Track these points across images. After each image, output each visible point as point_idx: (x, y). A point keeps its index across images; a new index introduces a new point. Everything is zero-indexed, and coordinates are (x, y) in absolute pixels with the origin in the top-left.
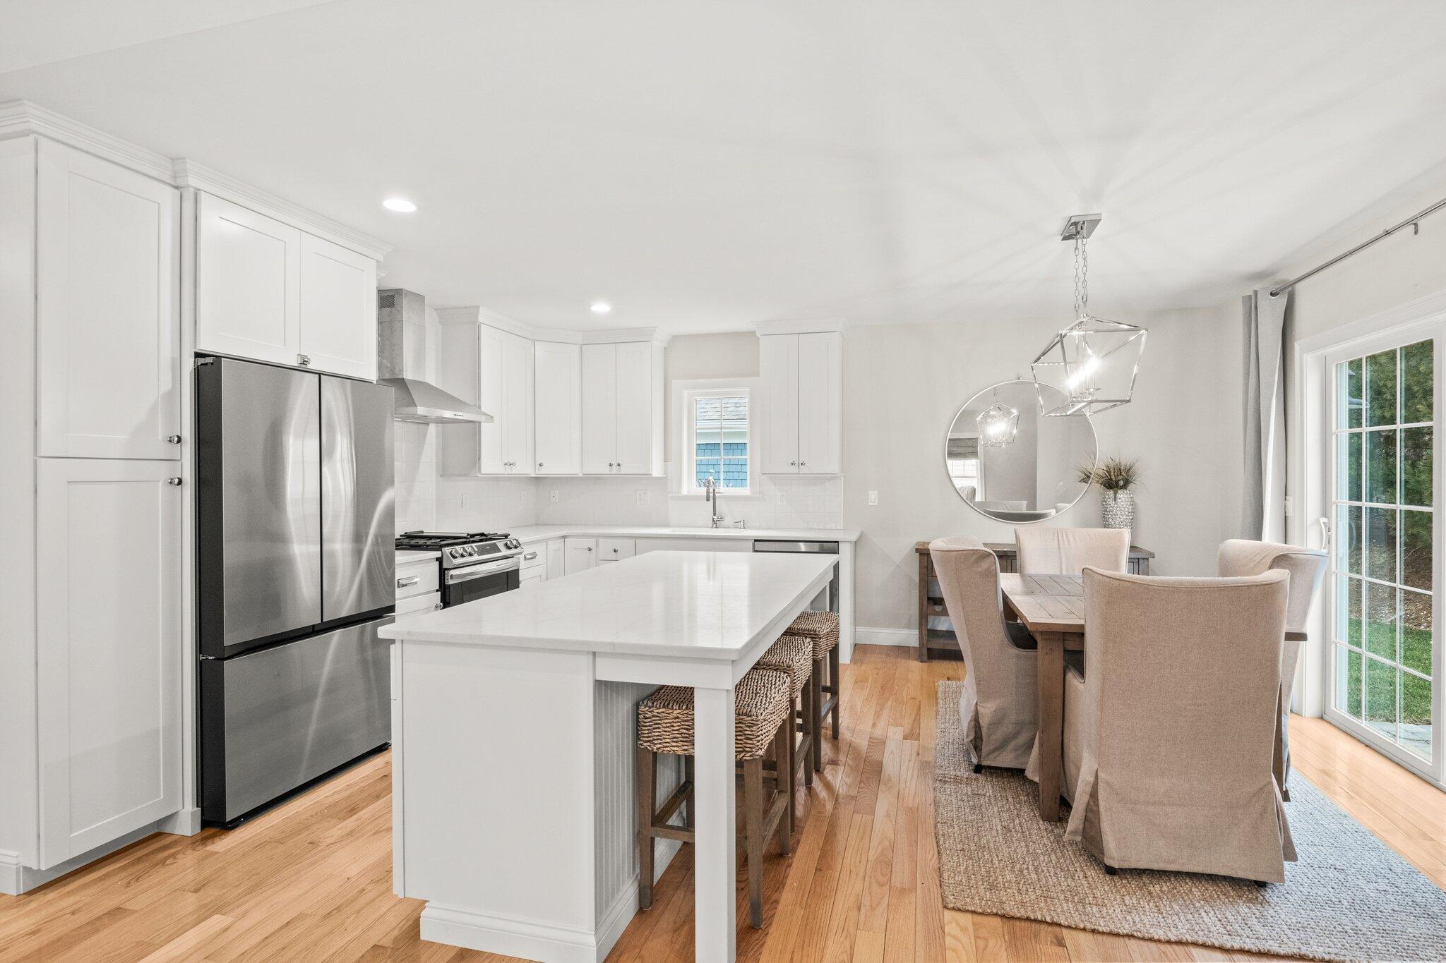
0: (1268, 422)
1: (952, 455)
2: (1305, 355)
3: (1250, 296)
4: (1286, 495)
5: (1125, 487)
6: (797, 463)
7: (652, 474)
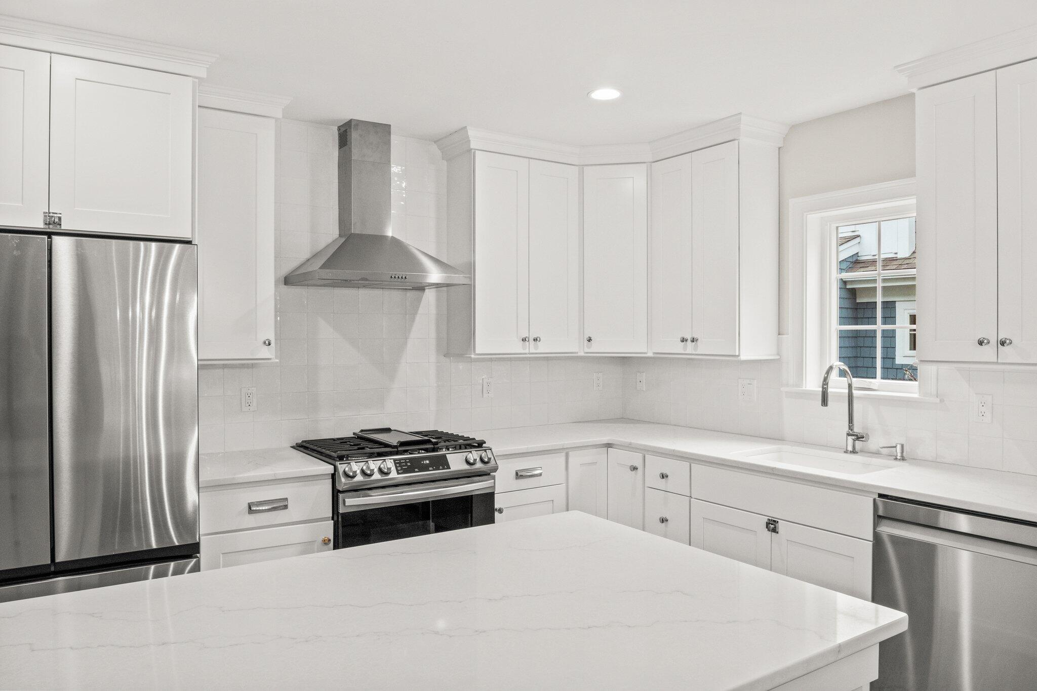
6: (993, 341)
7: (739, 356)
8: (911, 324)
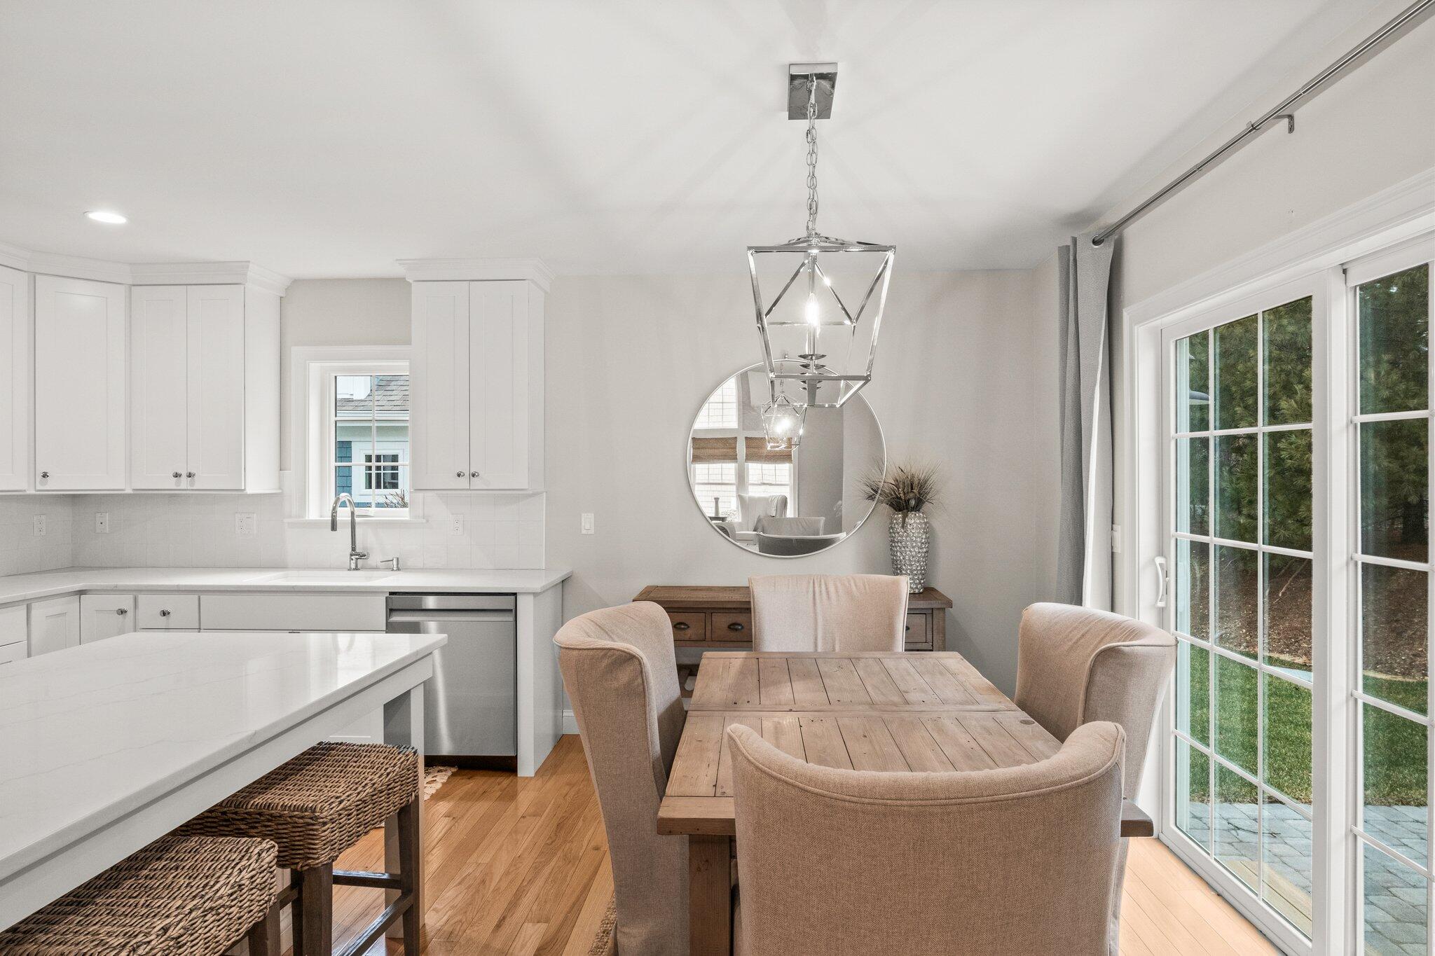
0: (1091, 421)
1: (697, 458)
2: (1136, 327)
3: (1068, 247)
4: (1113, 523)
5: (917, 508)
6: (467, 474)
7: (244, 490)
8: (366, 462)
